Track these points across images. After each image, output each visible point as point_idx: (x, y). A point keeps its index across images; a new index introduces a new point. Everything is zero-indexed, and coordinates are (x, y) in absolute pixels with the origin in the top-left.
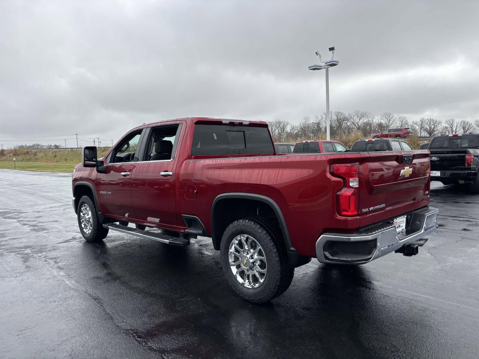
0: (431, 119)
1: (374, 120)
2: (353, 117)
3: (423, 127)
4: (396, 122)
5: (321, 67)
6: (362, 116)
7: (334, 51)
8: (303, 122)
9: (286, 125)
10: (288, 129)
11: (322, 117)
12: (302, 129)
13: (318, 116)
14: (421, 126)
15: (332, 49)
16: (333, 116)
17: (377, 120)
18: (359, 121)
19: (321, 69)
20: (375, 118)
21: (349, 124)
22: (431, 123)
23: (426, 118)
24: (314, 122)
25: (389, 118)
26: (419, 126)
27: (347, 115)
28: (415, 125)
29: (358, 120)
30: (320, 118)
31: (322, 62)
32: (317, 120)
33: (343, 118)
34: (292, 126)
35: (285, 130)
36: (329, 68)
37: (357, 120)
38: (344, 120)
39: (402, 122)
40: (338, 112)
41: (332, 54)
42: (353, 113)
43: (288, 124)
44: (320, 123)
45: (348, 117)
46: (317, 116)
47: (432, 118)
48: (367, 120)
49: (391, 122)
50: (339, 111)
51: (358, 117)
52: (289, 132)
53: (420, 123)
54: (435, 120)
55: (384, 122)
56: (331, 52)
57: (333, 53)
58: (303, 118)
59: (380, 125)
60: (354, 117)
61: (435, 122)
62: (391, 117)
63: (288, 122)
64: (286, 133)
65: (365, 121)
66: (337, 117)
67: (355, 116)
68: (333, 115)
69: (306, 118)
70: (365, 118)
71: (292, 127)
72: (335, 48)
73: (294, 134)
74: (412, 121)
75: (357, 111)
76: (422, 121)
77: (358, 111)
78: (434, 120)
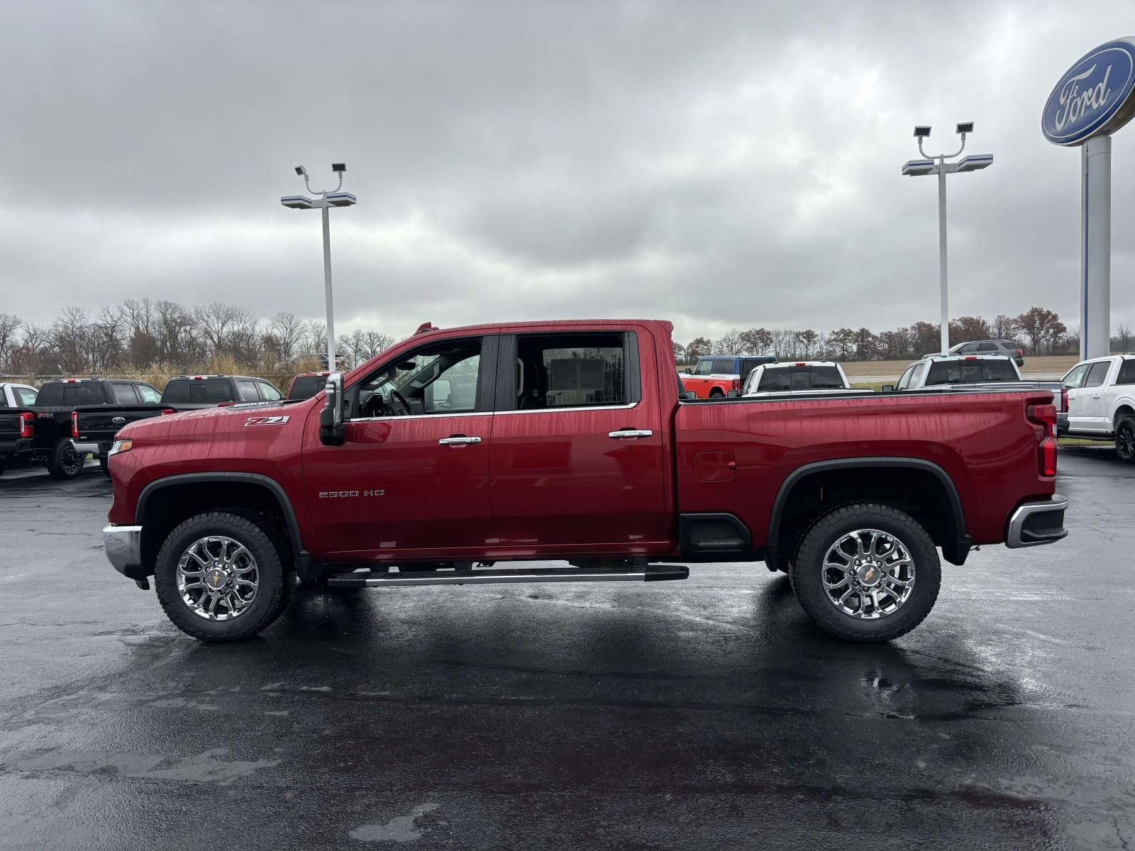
0: (374, 334)
1: (257, 328)
2: (206, 318)
3: (360, 350)
4: (308, 335)
5: (310, 203)
6: (229, 317)
7: (343, 173)
8: (66, 320)
9: (12, 327)
10: (18, 337)
11: (123, 313)
12: (61, 339)
13: (110, 310)
14: (356, 347)
15: (339, 168)
16: (151, 312)
17: (263, 327)
18: (222, 328)
19: (309, 207)
20: (259, 322)
21: (194, 333)
22: (375, 341)
23: (364, 331)
24: (101, 323)
25: (290, 324)
26: (352, 346)
27: (190, 311)
28: (345, 345)
29: (220, 325)
30: (117, 315)
31: (313, 191)
32: (109, 319)
33: (179, 317)
34: (32, 332)
35: (7, 339)
36: (329, 208)
37: (216, 325)
38: (181, 324)
39: (319, 336)
40: (165, 302)
41: (339, 179)
42: (207, 309)
43: (16, 322)
44: (116, 328)
45: (193, 316)
46: (108, 308)
47: (375, 332)
48: (241, 326)
49: (295, 334)
50: (170, 301)
51: (218, 318)
52: (21, 346)
53: (354, 340)
54: (381, 337)
55: (278, 332)
56: (337, 173)
57: (341, 177)
58: (65, 309)
59: (270, 341)
60: (209, 317)
61: (381, 339)
62: (293, 323)
63: (18, 318)
64: (12, 346)
65: (236, 328)
66: (164, 315)
67: (212, 316)
68: (152, 308)
69: (75, 312)
70: (235, 323)
71: (29, 332)
72: (347, 167)
73: (37, 350)
74: (339, 336)
75: (215, 304)
76: (358, 336)
77: (217, 304)
78: (380, 335)
